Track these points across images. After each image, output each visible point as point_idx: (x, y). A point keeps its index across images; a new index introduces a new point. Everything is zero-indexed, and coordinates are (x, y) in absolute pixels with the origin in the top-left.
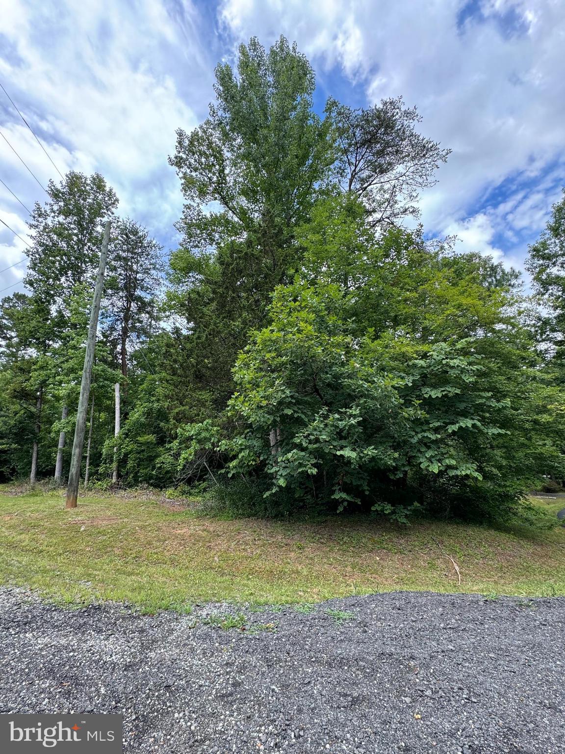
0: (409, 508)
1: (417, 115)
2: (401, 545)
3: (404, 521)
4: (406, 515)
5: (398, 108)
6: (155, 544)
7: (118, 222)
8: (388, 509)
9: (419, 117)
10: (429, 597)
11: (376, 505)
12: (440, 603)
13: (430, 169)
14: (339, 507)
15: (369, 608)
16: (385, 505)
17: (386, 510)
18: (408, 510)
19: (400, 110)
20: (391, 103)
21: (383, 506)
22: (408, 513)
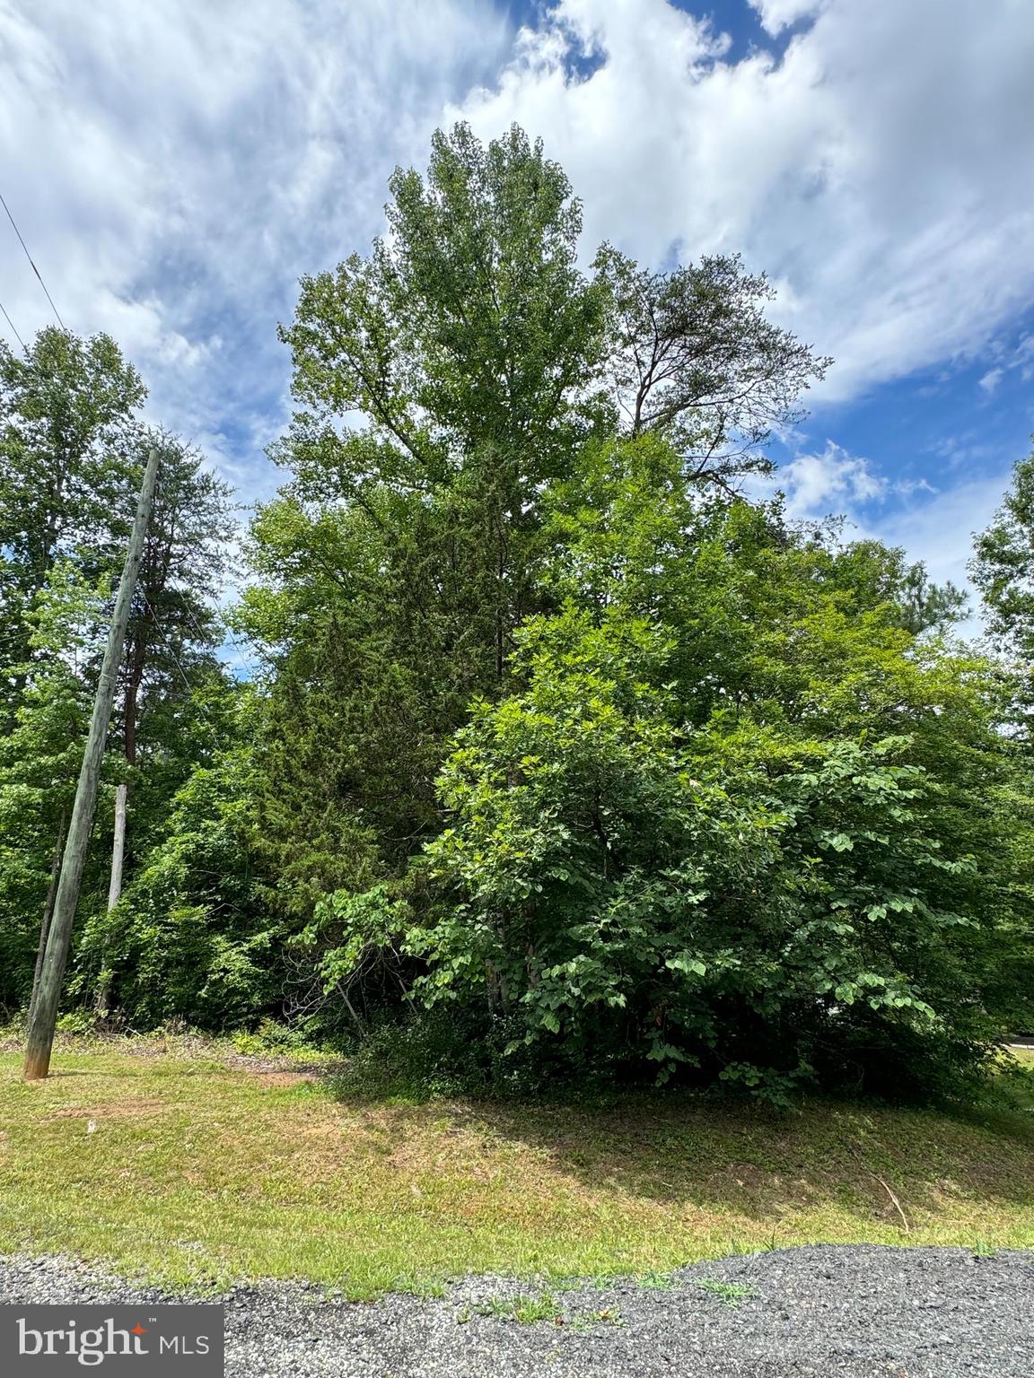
0: (792, 1075)
1: (767, 288)
2: (780, 1153)
3: (783, 1101)
4: (787, 1088)
5: (732, 273)
6: (272, 1159)
7: (141, 434)
8: (753, 1076)
9: (770, 291)
10: (872, 1255)
11: (729, 1069)
12: (896, 1264)
13: (792, 388)
14: (660, 1075)
15: (773, 1277)
16: (747, 1069)
17: (750, 1079)
18: (791, 1080)
19: (735, 276)
20: (718, 264)
21: (743, 1071)
22: (791, 1085)
